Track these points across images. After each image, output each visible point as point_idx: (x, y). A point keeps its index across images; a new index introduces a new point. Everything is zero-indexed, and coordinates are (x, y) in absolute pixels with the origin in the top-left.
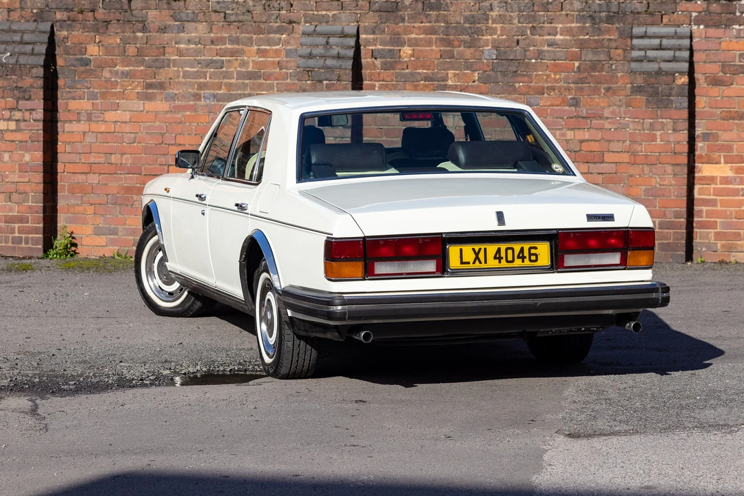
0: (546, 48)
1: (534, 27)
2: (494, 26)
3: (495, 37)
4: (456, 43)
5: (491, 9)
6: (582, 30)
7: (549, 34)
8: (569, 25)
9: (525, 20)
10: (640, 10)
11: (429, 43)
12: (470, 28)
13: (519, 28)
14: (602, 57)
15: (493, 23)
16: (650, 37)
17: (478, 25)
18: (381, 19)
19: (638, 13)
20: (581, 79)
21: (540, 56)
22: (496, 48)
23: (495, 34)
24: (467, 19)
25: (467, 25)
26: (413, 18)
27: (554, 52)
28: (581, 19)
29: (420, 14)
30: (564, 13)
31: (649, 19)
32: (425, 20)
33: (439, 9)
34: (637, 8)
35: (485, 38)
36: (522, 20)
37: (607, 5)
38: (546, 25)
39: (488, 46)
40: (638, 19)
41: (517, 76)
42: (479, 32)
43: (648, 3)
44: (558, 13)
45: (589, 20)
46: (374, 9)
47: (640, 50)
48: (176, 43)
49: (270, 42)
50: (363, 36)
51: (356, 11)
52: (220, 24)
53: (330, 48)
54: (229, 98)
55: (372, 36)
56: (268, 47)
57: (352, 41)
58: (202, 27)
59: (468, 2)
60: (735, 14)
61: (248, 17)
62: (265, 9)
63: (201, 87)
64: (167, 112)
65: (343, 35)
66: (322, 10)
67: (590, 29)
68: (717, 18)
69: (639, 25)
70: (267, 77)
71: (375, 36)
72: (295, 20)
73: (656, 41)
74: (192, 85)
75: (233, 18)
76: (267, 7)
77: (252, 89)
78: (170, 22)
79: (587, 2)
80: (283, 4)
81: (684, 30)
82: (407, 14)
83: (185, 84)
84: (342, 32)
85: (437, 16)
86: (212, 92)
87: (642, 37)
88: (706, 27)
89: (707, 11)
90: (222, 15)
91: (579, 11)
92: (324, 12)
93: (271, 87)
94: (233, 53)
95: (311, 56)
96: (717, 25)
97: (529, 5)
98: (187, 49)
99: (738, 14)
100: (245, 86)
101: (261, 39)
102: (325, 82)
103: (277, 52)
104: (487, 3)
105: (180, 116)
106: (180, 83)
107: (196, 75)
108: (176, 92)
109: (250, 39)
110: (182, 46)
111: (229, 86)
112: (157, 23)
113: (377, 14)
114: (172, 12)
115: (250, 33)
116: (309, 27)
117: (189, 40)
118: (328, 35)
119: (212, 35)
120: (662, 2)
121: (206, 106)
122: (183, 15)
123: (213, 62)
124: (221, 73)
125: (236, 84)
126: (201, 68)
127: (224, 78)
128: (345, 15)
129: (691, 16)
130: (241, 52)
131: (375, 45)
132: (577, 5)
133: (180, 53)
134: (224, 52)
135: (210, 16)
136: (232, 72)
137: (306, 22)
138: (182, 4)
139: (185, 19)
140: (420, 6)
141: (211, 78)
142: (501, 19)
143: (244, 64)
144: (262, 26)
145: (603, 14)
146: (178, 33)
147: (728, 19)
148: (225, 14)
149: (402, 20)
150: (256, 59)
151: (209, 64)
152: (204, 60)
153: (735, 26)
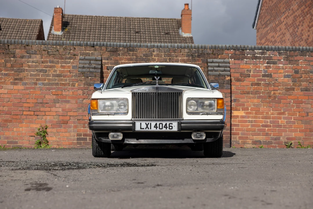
1: (170, 58)
2: (155, 58)
5: (154, 52)
6: (188, 60)
7: (176, 62)
8: (183, 58)
9: (167, 56)
10: (210, 53)
12: (145, 58)
13: (164, 59)
15: (154, 57)
16: (214, 63)
17: (149, 58)
18: (111, 54)
19: (209, 54)
23: (155, 61)
24: (144, 55)
25: (144, 57)
26: (123, 54)
28: (188, 56)
29: (126, 53)
30: (181, 53)
31: (214, 56)
32: (128, 55)
33: (133, 51)
34: (208, 52)
36: (165, 56)
37: (198, 51)
38: (175, 58)
40: (209, 56)
42: (149, 60)
43: (213, 51)
44: (179, 54)
45: (191, 56)
46: (108, 50)
47: (211, 67)
48: (27, 62)
49: (66, 63)
50: (103, 61)
51: (101, 51)
52: (46, 55)
53: (91, 64)
54: (49, 84)
55: (107, 61)
56: (65, 65)
57: (100, 63)
58: (38, 56)
59: (145, 48)
60: (245, 55)
61: (57, 53)
62: (64, 50)
63: (37, 80)
64: (23, 90)
65: (96, 60)
66: (87, 51)
67: (192, 60)
68: (238, 56)
69: (210, 58)
70: (65, 76)
71: (108, 61)
72: (76, 54)
73: (217, 64)
74: (34, 79)
75: (51, 53)
76: (65, 49)
77: (58, 81)
78: (25, 54)
79: (190, 50)
80: (72, 48)
81: (226, 60)
82: (121, 53)
83: (31, 79)
84: (96, 59)
85: (133, 54)
86: (42, 82)
87: (211, 63)
88: (234, 59)
89: (235, 54)
90: (47, 52)
91: (187, 53)
92: (88, 52)
93: (66, 80)
94: (51, 67)
95: (84, 67)
96: (238, 59)
97: (168, 50)
98: (32, 65)
99: (246, 55)
100: (55, 80)
101: (62, 61)
102: (89, 78)
103: (69, 67)
104: (152, 49)
105: (28, 91)
106: (29, 78)
107: (36, 75)
108: (27, 82)
109: (58, 62)
110: (30, 64)
111: (49, 80)
112: (20, 55)
113: (109, 53)
114: (26, 50)
115: (58, 59)
116: (82, 57)
117: (33, 62)
118: (90, 60)
119: (42, 60)
120: (218, 50)
121: (39, 87)
122: (31, 52)
123: (42, 70)
124: (46, 74)
125: (52, 79)
126: (38, 72)
127: (47, 76)
128: (96, 53)
129: (229, 55)
130: (54, 67)
131: (108, 64)
132: (186, 50)
133: (29, 66)
134: (47, 66)
135: (42, 52)
136: (51, 74)
137: (80, 55)
138: (30, 47)
139: (31, 53)
140: (126, 50)
141: (41, 76)
142: (158, 55)
143: (55, 71)
144: (63, 56)
145: (196, 54)
146: (28, 58)
147: (242, 57)
148: (48, 51)
149: (119, 55)
150: (60, 69)
151: (41, 71)
152: (39, 69)
153: (245, 60)
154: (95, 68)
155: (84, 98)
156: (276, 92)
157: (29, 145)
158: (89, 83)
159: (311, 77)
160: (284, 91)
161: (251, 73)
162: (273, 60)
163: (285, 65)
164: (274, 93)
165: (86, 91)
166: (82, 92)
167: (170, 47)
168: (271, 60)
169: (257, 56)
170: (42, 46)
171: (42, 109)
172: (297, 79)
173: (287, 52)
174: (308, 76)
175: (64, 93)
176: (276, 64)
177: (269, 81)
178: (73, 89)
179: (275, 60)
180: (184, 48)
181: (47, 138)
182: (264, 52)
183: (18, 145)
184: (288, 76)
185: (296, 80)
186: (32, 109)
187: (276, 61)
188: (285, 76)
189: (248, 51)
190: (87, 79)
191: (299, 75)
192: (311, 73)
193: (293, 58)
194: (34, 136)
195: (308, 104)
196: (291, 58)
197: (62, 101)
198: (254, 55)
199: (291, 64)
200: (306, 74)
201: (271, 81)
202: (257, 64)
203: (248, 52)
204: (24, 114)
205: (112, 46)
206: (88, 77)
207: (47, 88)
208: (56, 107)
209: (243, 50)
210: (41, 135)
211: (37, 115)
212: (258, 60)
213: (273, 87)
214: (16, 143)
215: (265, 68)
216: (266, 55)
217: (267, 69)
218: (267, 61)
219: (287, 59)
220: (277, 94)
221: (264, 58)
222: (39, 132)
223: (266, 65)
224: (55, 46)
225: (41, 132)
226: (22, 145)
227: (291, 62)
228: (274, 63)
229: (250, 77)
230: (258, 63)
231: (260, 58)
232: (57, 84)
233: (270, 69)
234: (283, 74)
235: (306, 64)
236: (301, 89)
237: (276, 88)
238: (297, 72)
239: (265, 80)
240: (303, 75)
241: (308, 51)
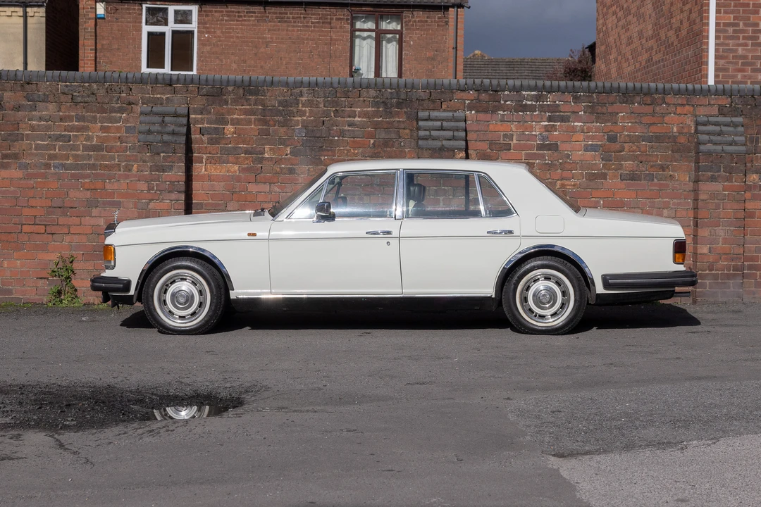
0: (346, 128)
1: (336, 110)
2: (303, 109)
3: (305, 118)
4: (271, 123)
5: (301, 95)
6: (376, 114)
7: (349, 117)
8: (365, 109)
9: (330, 104)
10: (424, 98)
11: (249, 123)
12: (283, 110)
13: (324, 111)
14: (393, 136)
15: (302, 107)
16: (432, 120)
17: (290, 108)
18: (208, 102)
19: (422, 100)
20: (375, 154)
21: (342, 133)
22: (305, 126)
23: (304, 115)
24: (280, 103)
25: (281, 108)
26: (235, 101)
27: (353, 131)
28: (376, 104)
29: (241, 98)
30: (362, 99)
31: (432, 106)
32: (245, 103)
33: (257, 94)
34: (420, 96)
35: (296, 118)
36: (327, 105)
37: (397, 93)
38: (347, 109)
39: (298, 125)
40: (422, 105)
41: (323, 150)
42: (291, 114)
43: (430, 92)
44: (357, 99)
45: (382, 105)
46: (201, 93)
47: (425, 130)
48: (29, 120)
49: (111, 120)
50: (192, 116)
51: (187, 95)
52: (68, 104)
53: (166, 125)
54: (76, 167)
55: (200, 116)
56: (110, 125)
57: (184, 121)
58: (52, 106)
59: (282, 88)
60: (499, 102)
61: (92, 99)
62: (107, 92)
63: (51, 157)
64: (21, 179)
65: (176, 115)
66: (157, 94)
67: (384, 113)
68: (485, 105)
69: (423, 110)
70: (109, 150)
71: (203, 116)
72: (134, 102)
73: (438, 123)
74: (43, 156)
75: (79, 99)
76: (109, 91)
77: (96, 160)
78: (23, 102)
79: (380, 91)
80: (124, 88)
81: (459, 114)
82: (230, 98)
83: (36, 155)
84: (176, 113)
85: (256, 100)
86: (61, 162)
87: (426, 120)
88: (477, 112)
89: (478, 99)
90: (70, 96)
91: (374, 98)
92: (159, 96)
93: (112, 158)
94: (79, 129)
95: (149, 132)
96: (486, 111)
97: (332, 92)
98: (38, 125)
99: (502, 102)
100: (90, 157)
101: (103, 117)
102: (162, 154)
103: (118, 129)
104: (297, 90)
105: (32, 183)
106: (32, 154)
107: (46, 147)
108: (28, 161)
109: (95, 117)
110: (34, 122)
111: (76, 157)
112: (12, 103)
113: (204, 98)
114: (25, 94)
115: (95, 112)
116: (146, 108)
117: (40, 118)
118: (163, 115)
119: (61, 114)
120: (442, 92)
121: (55, 174)
122: (35, 97)
123: (61, 136)
124: (69, 145)
125: (82, 155)
126: (51, 141)
127: (71, 150)
128: (177, 98)
129: (465, 103)
130: (86, 129)
131: (203, 124)
132: (372, 92)
133: (33, 128)
134: (72, 128)
135: (59, 97)
136: (79, 145)
137: (143, 104)
138: (34, 86)
139: (36, 99)
140: (241, 91)
141: (59, 150)
142: (309, 103)
143: (89, 138)
144: (105, 106)
145: (394, 101)
146: (31, 111)
147: (495, 106)
148: (73, 96)
149: (226, 103)
150: (100, 134)
151: (58, 138)
152: (54, 135)
153: (500, 112)
154: (173, 133)
155: (150, 198)
156: (566, 182)
157: (37, 297)
158: (162, 166)
159: (643, 149)
160: (584, 180)
161: (512, 141)
162: (562, 114)
163: (587, 124)
164: (563, 186)
165: (155, 183)
166: (147, 184)
167: (336, 85)
168: (557, 112)
169: (526, 105)
170: (60, 83)
171: (62, 220)
172: (613, 153)
173: (592, 96)
174: (637, 147)
175: (108, 186)
176: (569, 122)
177: (552, 159)
178: (127, 177)
179: (566, 114)
180: (367, 87)
181: (74, 282)
182: (542, 95)
183: (13, 296)
184: (593, 148)
185: (611, 155)
186: (41, 221)
187: (569, 114)
188: (587, 148)
189: (506, 93)
190: (157, 158)
191: (617, 146)
192: (643, 141)
193: (605, 108)
194: (48, 279)
195: (635, 208)
196: (599, 109)
197: (104, 203)
198: (519, 101)
199: (600, 121)
200: (633, 143)
201: (556, 159)
202: (526, 122)
203: (508, 95)
204: (23, 231)
205: (211, 83)
206: (158, 154)
207: (72, 175)
208: (91, 216)
209: (496, 91)
210: (62, 276)
211: (53, 234)
212: (528, 113)
213: (559, 171)
214: (9, 292)
215: (543, 130)
216: (547, 102)
217: (547, 133)
218: (547, 114)
219: (591, 110)
220: (568, 187)
221: (542, 109)
222: (56, 270)
223: (546, 123)
224: (87, 84)
225: (61, 269)
226: (21, 297)
227: (599, 117)
228: (564, 119)
229: (510, 149)
230: (528, 118)
231: (532, 108)
232: (93, 167)
233: (555, 133)
234: (583, 143)
235: (633, 121)
236: (621, 176)
237: (566, 174)
238: (612, 139)
239: (543, 157)
240: (626, 145)
241: (638, 94)
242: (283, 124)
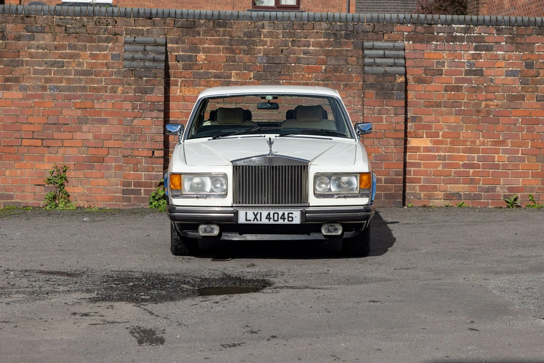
0: (302, 56)
1: (293, 40)
2: (265, 39)
3: (266, 47)
4: (237, 51)
5: (263, 28)
6: (328, 44)
7: (305, 46)
8: (318, 40)
9: (287, 35)
10: (368, 30)
11: (218, 51)
12: (248, 40)
13: (283, 41)
15: (264, 37)
16: (376, 49)
17: (253, 39)
18: (183, 33)
19: (367, 32)
20: (326, 78)
21: (298, 60)
22: (267, 55)
23: (266, 45)
24: (245, 34)
25: (245, 39)
26: (206, 33)
27: (308, 58)
28: (327, 35)
29: (211, 30)
30: (315, 31)
31: (375, 37)
32: (215, 34)
33: (225, 27)
34: (366, 29)
35: (259, 48)
36: (285, 36)
37: (346, 26)
38: (302, 39)
39: (260, 53)
40: (367, 36)
41: (281, 75)
42: (254, 43)
43: (374, 25)
44: (311, 31)
45: (332, 36)
46: (177, 26)
47: (370, 58)
48: (28, 49)
49: (99, 49)
50: (169, 45)
51: (165, 27)
52: (62, 35)
53: (147, 53)
54: (68, 89)
55: (176, 45)
56: (98, 52)
57: (163, 49)
58: (48, 37)
59: (247, 21)
60: (433, 33)
61: (83, 30)
62: (96, 24)
63: (47, 80)
64: (21, 99)
65: (156, 44)
66: (139, 26)
67: (334, 43)
68: (421, 36)
69: (368, 40)
70: (97, 74)
71: (178, 45)
72: (119, 33)
73: (381, 52)
74: (39, 79)
75: (72, 31)
76: (98, 23)
77: (86, 83)
78: (23, 33)
79: (331, 24)
80: (110, 21)
81: (399, 44)
82: (202, 30)
83: (35, 79)
84: (155, 42)
85: (224, 32)
86: (56, 85)
87: (371, 49)
88: (414, 42)
89: (415, 32)
90: (64, 28)
91: (326, 30)
92: (140, 28)
93: (100, 81)
94: (71, 56)
95: (133, 59)
96: (421, 42)
97: (290, 25)
98: (37, 53)
99: (436, 34)
100: (80, 80)
101: (93, 46)
102: (144, 78)
103: (105, 56)
104: (260, 23)
105: (31, 102)
106: (31, 78)
107: (43, 72)
108: (27, 84)
109: (85, 46)
110: (32, 51)
111: (69, 80)
112: (14, 34)
113: (180, 30)
114: (25, 26)
115: (85, 42)
116: (129, 38)
117: (38, 47)
118: (145, 44)
119: (56, 43)
120: (384, 25)
121: (50, 95)
122: (34, 28)
123: (56, 62)
124: (63, 70)
125: (74, 79)
126: (47, 66)
127: (64, 74)
128: (155, 30)
129: (404, 35)
130: (77, 56)
131: (178, 52)
132: (324, 25)
133: (31, 55)
134: (65, 55)
135: (54, 28)
136: (71, 69)
137: (126, 34)
138: (33, 19)
139: (35, 30)
140: (211, 23)
141: (54, 74)
142: (270, 34)
143: (80, 64)
144: (94, 37)
145: (343, 32)
146: (30, 41)
147: (429, 37)
148: (66, 27)
149: (198, 34)
150: (89, 61)
151: (53, 64)
152: (49, 61)
153: (433, 42)
154: (154, 60)
155: (134, 116)
156: (490, 103)
157: (35, 202)
158: (144, 88)
160: (505, 101)
161: (444, 67)
162: (487, 44)
163: (508, 53)
164: (487, 106)
165: (138, 103)
166: (131, 104)
167: (293, 19)
168: (482, 42)
169: (456, 36)
170: (55, 16)
171: (56, 135)
172: (530, 78)
173: (512, 29)
175: (96, 106)
176: (492, 51)
177: (478, 83)
178: (112, 98)
179: (490, 44)
180: (320, 21)
181: (67, 189)
182: (469, 28)
183: (14, 200)
184: (513, 73)
185: (528, 80)
186: (37, 135)
187: (492, 44)
188: (508, 74)
190: (140, 81)
191: (534, 72)
193: (523, 39)
194: (44, 186)
196: (519, 40)
197: (93, 121)
198: (450, 33)
199: (519, 50)
201: (481, 82)
202: (456, 51)
203: (440, 27)
204: (23, 144)
205: (185, 16)
206: (141, 78)
207: (66, 96)
208: (81, 132)
209: (430, 24)
210: (57, 183)
211: (48, 147)
212: (458, 43)
213: (484, 93)
214: (11, 197)
215: (470, 57)
216: (474, 33)
217: (474, 61)
218: (474, 44)
219: (512, 40)
220: (492, 107)
221: (469, 39)
222: (51, 178)
223: (473, 52)
224: (79, 17)
225: (55, 177)
226: (21, 201)
227: (518, 46)
228: (488, 49)
229: (442, 74)
230: (458, 48)
231: (461, 39)
232: (83, 89)
233: (481, 61)
234: (504, 70)
236: (537, 98)
237: (490, 95)
238: (530, 65)
239: (469, 81)
240: (541, 71)
242: (247, 52)
